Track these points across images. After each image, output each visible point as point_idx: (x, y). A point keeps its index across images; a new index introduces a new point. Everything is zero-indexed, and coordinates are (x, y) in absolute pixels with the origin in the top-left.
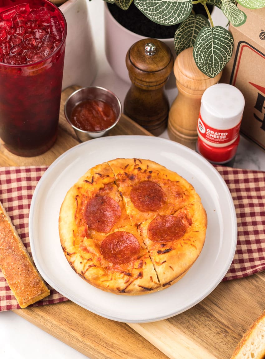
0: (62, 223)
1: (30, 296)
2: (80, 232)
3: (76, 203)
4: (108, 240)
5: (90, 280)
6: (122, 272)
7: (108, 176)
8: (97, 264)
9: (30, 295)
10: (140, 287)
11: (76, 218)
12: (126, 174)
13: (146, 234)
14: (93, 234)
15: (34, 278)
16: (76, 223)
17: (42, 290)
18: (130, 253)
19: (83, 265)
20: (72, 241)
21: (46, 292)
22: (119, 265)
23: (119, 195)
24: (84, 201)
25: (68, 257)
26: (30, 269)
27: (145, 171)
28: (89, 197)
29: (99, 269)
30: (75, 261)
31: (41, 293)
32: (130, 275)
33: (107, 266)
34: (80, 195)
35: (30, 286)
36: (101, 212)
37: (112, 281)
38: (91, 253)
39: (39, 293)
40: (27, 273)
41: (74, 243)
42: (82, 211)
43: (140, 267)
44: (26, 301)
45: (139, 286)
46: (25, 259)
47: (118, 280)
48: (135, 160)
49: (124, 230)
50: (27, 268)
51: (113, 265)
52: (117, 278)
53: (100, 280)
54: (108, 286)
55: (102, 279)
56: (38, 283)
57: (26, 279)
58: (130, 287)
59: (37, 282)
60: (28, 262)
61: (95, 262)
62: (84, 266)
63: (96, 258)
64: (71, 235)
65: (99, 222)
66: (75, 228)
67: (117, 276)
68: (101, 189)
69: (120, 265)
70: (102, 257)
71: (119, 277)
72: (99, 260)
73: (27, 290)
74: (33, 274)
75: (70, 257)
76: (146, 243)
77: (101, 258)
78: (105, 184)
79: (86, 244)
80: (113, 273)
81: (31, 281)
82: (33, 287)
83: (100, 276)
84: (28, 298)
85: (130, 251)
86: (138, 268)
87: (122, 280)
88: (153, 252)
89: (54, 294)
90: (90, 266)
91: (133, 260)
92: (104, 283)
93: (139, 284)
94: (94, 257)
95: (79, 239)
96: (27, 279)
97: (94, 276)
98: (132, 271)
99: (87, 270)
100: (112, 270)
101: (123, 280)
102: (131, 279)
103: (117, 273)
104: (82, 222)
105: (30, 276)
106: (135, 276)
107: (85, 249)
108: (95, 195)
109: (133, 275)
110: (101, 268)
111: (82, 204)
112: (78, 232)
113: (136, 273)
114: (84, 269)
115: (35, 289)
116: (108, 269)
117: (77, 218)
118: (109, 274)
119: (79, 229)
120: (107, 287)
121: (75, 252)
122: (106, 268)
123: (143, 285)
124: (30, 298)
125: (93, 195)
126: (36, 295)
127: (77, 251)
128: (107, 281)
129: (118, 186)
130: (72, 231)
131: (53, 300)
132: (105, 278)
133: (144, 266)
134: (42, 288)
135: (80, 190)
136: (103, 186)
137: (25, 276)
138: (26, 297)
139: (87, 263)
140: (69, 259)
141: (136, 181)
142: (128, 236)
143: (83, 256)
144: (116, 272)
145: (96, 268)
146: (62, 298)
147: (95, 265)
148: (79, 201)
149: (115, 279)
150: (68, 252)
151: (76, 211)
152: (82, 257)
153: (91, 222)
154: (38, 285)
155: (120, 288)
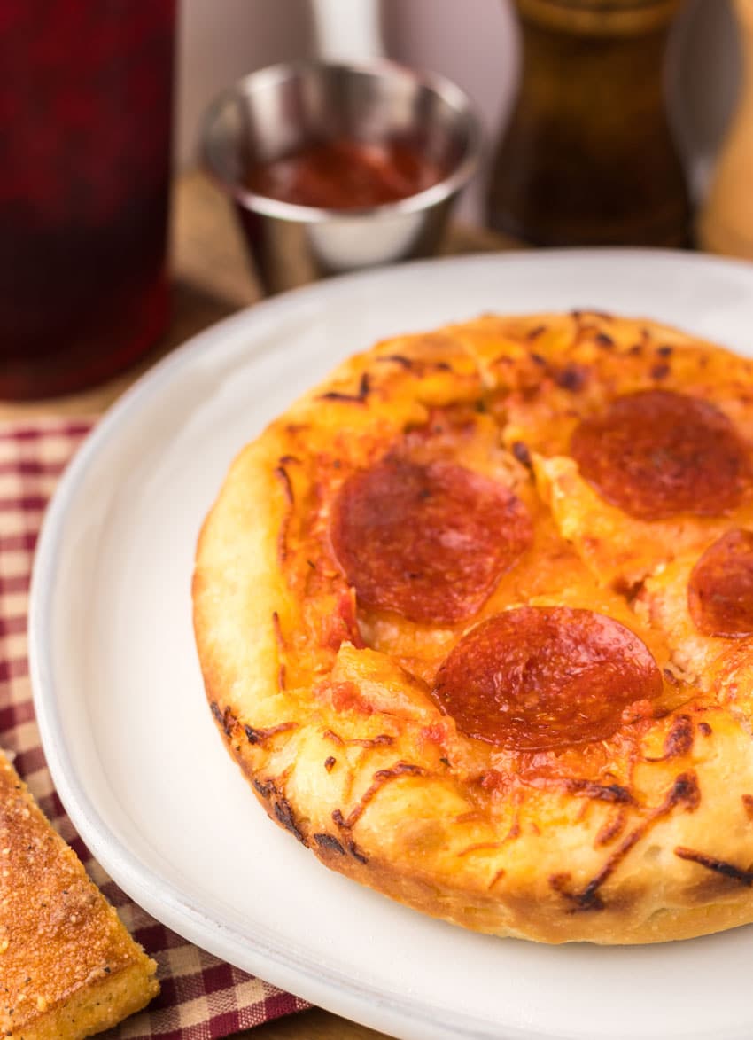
0: (212, 591)
1: (43, 993)
2: (311, 623)
3: (280, 491)
4: (471, 656)
5: (389, 858)
6: (576, 787)
7: (443, 367)
8: (427, 761)
9: (44, 983)
10: (690, 865)
11: (286, 554)
12: (537, 359)
13: (683, 616)
14: (385, 638)
15: (63, 888)
16: (289, 580)
17: (110, 955)
18: (608, 701)
19: (340, 775)
20: (272, 669)
21: (135, 971)
22: (552, 754)
23: (511, 459)
24: (326, 482)
25: (255, 752)
26: (37, 840)
27: (636, 351)
28: (349, 465)
29: (435, 788)
30: (292, 767)
31: (107, 970)
32: (622, 797)
33: (480, 769)
34: (301, 456)
35: (41, 932)
36: (420, 537)
37: (521, 844)
38: (384, 712)
39: (94, 973)
40: (23, 859)
41: (283, 680)
42: (321, 527)
43: (678, 750)
44: (22, 1021)
45: (686, 855)
46: (12, 790)
47: (553, 834)
48: (576, 315)
49: (561, 604)
50: (21, 833)
51: (520, 758)
52: (547, 826)
53: (447, 849)
54: (501, 874)
55: (458, 843)
56: (85, 914)
57: (15, 894)
58: (633, 869)
59: (82, 909)
60: (28, 807)
61: (411, 749)
62: (352, 778)
63: (413, 731)
64: (265, 639)
65: (413, 576)
66: (285, 602)
67: (548, 812)
68: (410, 428)
69: (557, 756)
70: (449, 723)
71: (558, 814)
72: (434, 738)
73: (21, 954)
74: (59, 868)
75: (267, 749)
76: (687, 662)
77: (446, 727)
78: (432, 408)
79: (354, 674)
80: (522, 799)
81: (44, 906)
82: (59, 936)
83: (445, 823)
84: (29, 1003)
85: (604, 692)
86: (667, 757)
87: (579, 828)
88: (739, 679)
89: (184, 1001)
90: (387, 776)
91: (634, 723)
92: (472, 859)
93: (682, 844)
94: (400, 730)
95: (312, 659)
96: (20, 896)
97: (414, 829)
98: (631, 776)
99: (369, 798)
100: (517, 784)
101: (587, 827)
102: (634, 822)
103: (545, 798)
104: (320, 574)
105: (36, 877)
106: (655, 802)
107: (349, 699)
108: (380, 454)
109: (641, 799)
110: (450, 784)
111: (314, 496)
112: (304, 622)
113: (655, 784)
114: (348, 794)
115: (71, 947)
116: (490, 789)
117: (289, 557)
118: (495, 810)
119: (309, 610)
120: (490, 888)
121: (291, 719)
122: (476, 781)
123: (703, 846)
124: (41, 1002)
125: (371, 453)
126: (79, 984)
127: (303, 717)
128: (490, 847)
129: (502, 422)
130: (270, 617)
131: (180, 1030)
132: (478, 835)
133: (700, 746)
134: (113, 941)
135: (301, 436)
136: (421, 415)
137: (12, 876)
138: (21, 997)
139: (363, 759)
140: (263, 768)
141: (595, 391)
142: (581, 627)
143: (337, 731)
144: (536, 794)
145: (416, 779)
146: (230, 1014)
147: (412, 767)
148: (301, 483)
149: (537, 830)
150: (252, 724)
151: (287, 525)
152: (331, 735)
153: (371, 576)
154: (88, 927)
155: (568, 877)
